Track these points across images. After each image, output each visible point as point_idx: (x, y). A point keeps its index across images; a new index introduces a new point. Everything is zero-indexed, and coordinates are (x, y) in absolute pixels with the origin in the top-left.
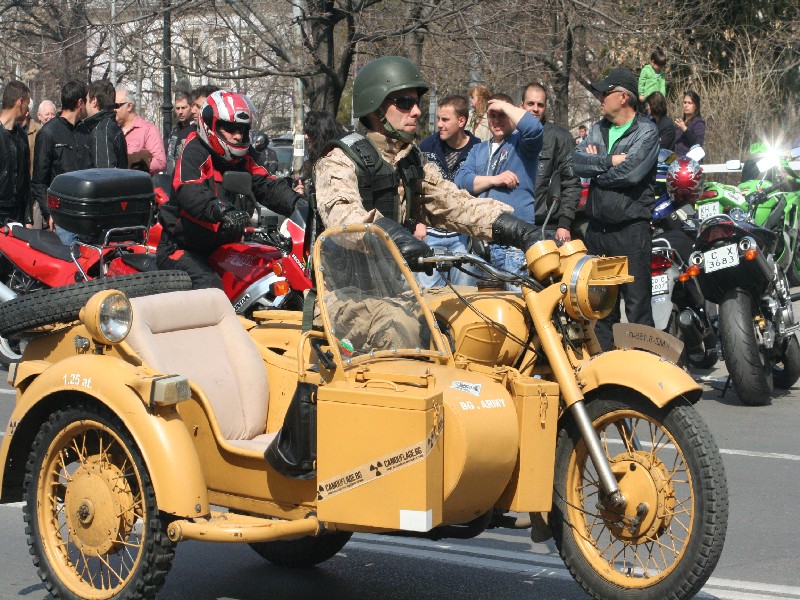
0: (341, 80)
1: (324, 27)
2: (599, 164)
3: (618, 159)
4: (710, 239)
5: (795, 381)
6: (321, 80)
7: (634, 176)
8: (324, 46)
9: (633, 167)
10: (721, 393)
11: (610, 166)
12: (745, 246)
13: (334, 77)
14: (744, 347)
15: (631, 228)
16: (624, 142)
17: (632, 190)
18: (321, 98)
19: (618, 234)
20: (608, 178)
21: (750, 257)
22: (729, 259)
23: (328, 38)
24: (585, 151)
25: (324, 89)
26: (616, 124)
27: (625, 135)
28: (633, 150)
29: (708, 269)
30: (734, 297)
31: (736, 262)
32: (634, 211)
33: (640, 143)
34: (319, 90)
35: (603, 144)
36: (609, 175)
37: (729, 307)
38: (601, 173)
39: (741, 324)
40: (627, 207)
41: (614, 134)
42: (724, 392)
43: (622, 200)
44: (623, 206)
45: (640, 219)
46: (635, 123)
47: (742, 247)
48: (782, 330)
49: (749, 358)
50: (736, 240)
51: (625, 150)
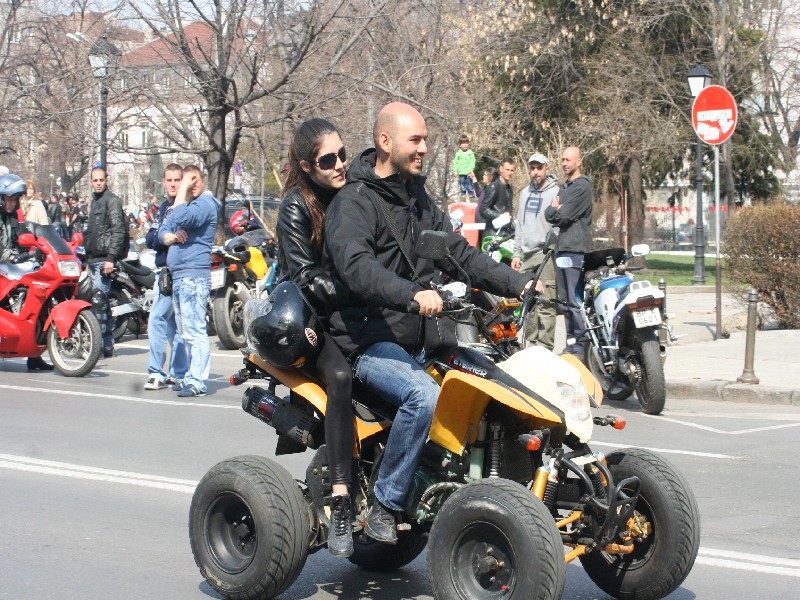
0: (230, 158)
1: (218, 117)
6: (216, 157)
13: (225, 155)
18: (216, 170)
25: (220, 163)
34: (215, 165)
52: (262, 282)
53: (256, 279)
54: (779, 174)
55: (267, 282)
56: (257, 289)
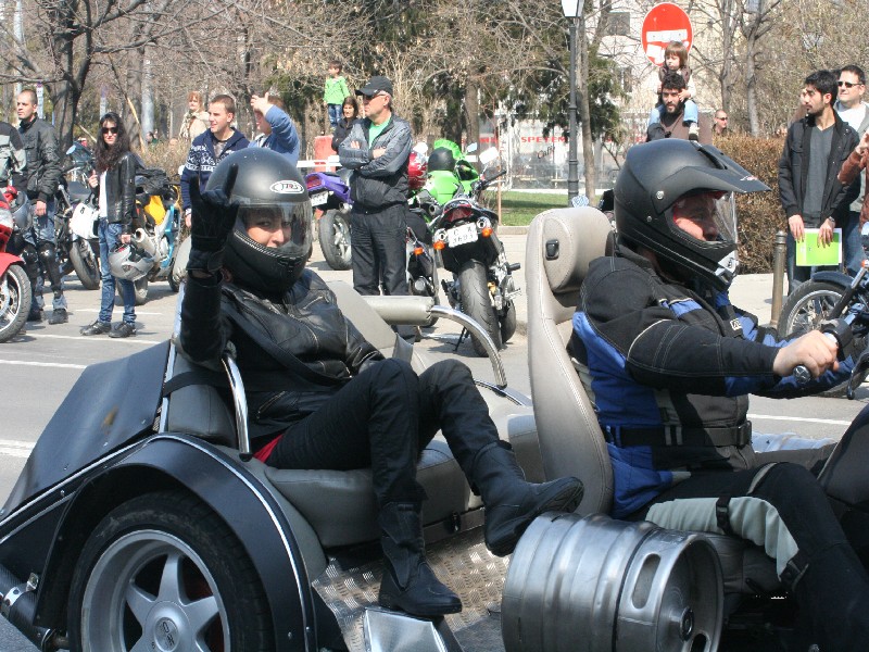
0: (79, 86)
1: (66, 43)
2: (362, 157)
3: (378, 153)
4: (452, 220)
5: (511, 336)
6: (63, 86)
7: (393, 167)
8: (65, 57)
9: (392, 159)
10: (454, 348)
11: (371, 159)
12: (482, 225)
13: (74, 84)
14: (482, 308)
15: (390, 211)
16: (383, 138)
17: (389, 179)
18: (62, 101)
19: (378, 216)
20: (370, 169)
21: (486, 234)
22: (469, 237)
23: (69, 49)
24: (349, 146)
25: (65, 94)
26: (375, 124)
27: (384, 132)
28: (391, 145)
29: (452, 245)
30: (472, 267)
31: (475, 238)
32: (392, 196)
33: (396, 139)
34: (61, 95)
35: (364, 139)
36: (370, 166)
37: (468, 276)
38: (364, 165)
39: (479, 289)
40: (386, 192)
41: (374, 132)
42: (457, 346)
43: (381, 187)
44: (383, 192)
45: (396, 203)
46: (391, 122)
47: (479, 225)
48: (507, 295)
49: (485, 317)
50: (474, 220)
51: (384, 145)
52: (160, 228)
53: (154, 225)
54: (617, 102)
55: (167, 227)
56: (157, 235)
